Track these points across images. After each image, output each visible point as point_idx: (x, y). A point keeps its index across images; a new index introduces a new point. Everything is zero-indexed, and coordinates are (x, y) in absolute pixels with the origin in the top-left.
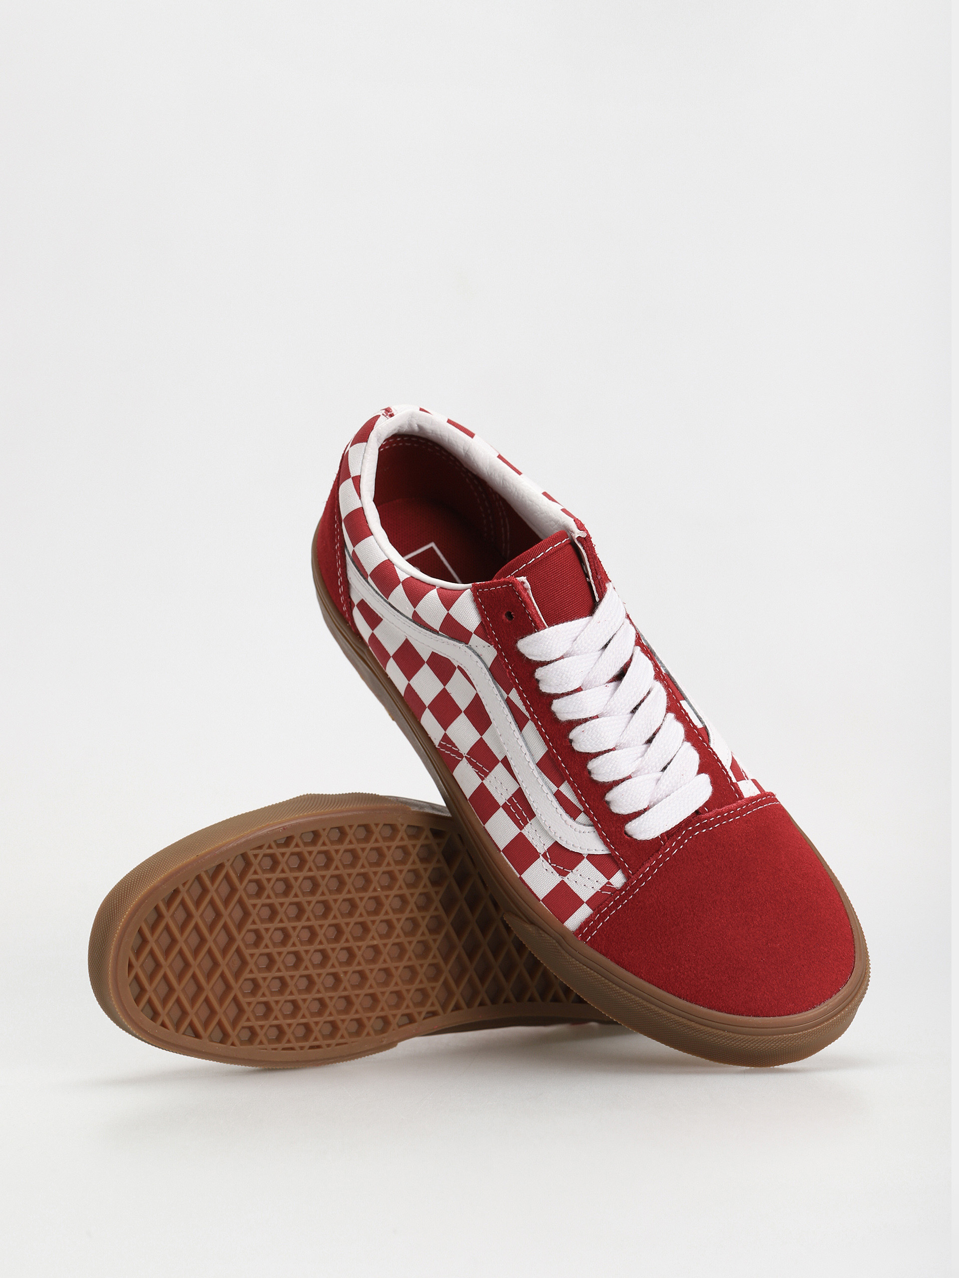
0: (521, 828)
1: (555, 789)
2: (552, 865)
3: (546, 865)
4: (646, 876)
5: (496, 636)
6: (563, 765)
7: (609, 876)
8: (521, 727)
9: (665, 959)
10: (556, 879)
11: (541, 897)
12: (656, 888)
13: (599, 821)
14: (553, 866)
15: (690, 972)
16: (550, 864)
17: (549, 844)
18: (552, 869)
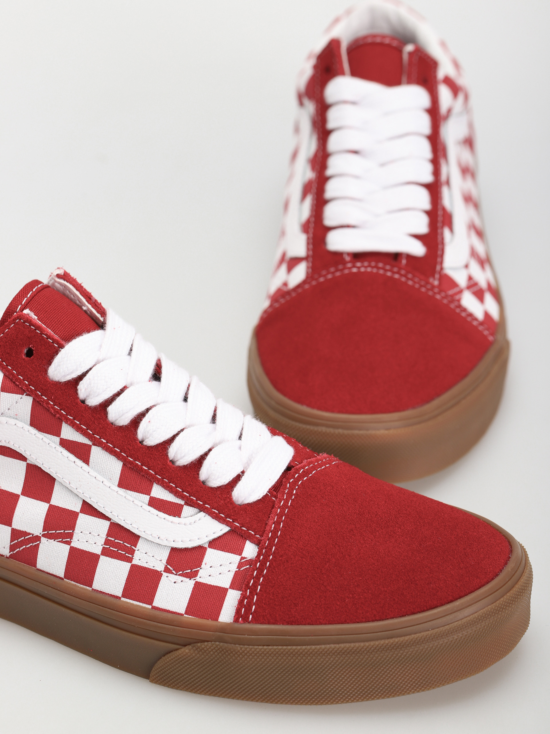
0: (129, 560)
1: (147, 498)
2: (178, 574)
3: (173, 577)
4: (275, 532)
5: (24, 380)
6: (145, 468)
7: (239, 551)
8: (86, 460)
9: (335, 595)
10: (189, 584)
11: (183, 611)
12: (290, 537)
13: (205, 503)
14: (180, 575)
15: (365, 594)
16: (176, 575)
17: (165, 555)
18: (180, 577)
